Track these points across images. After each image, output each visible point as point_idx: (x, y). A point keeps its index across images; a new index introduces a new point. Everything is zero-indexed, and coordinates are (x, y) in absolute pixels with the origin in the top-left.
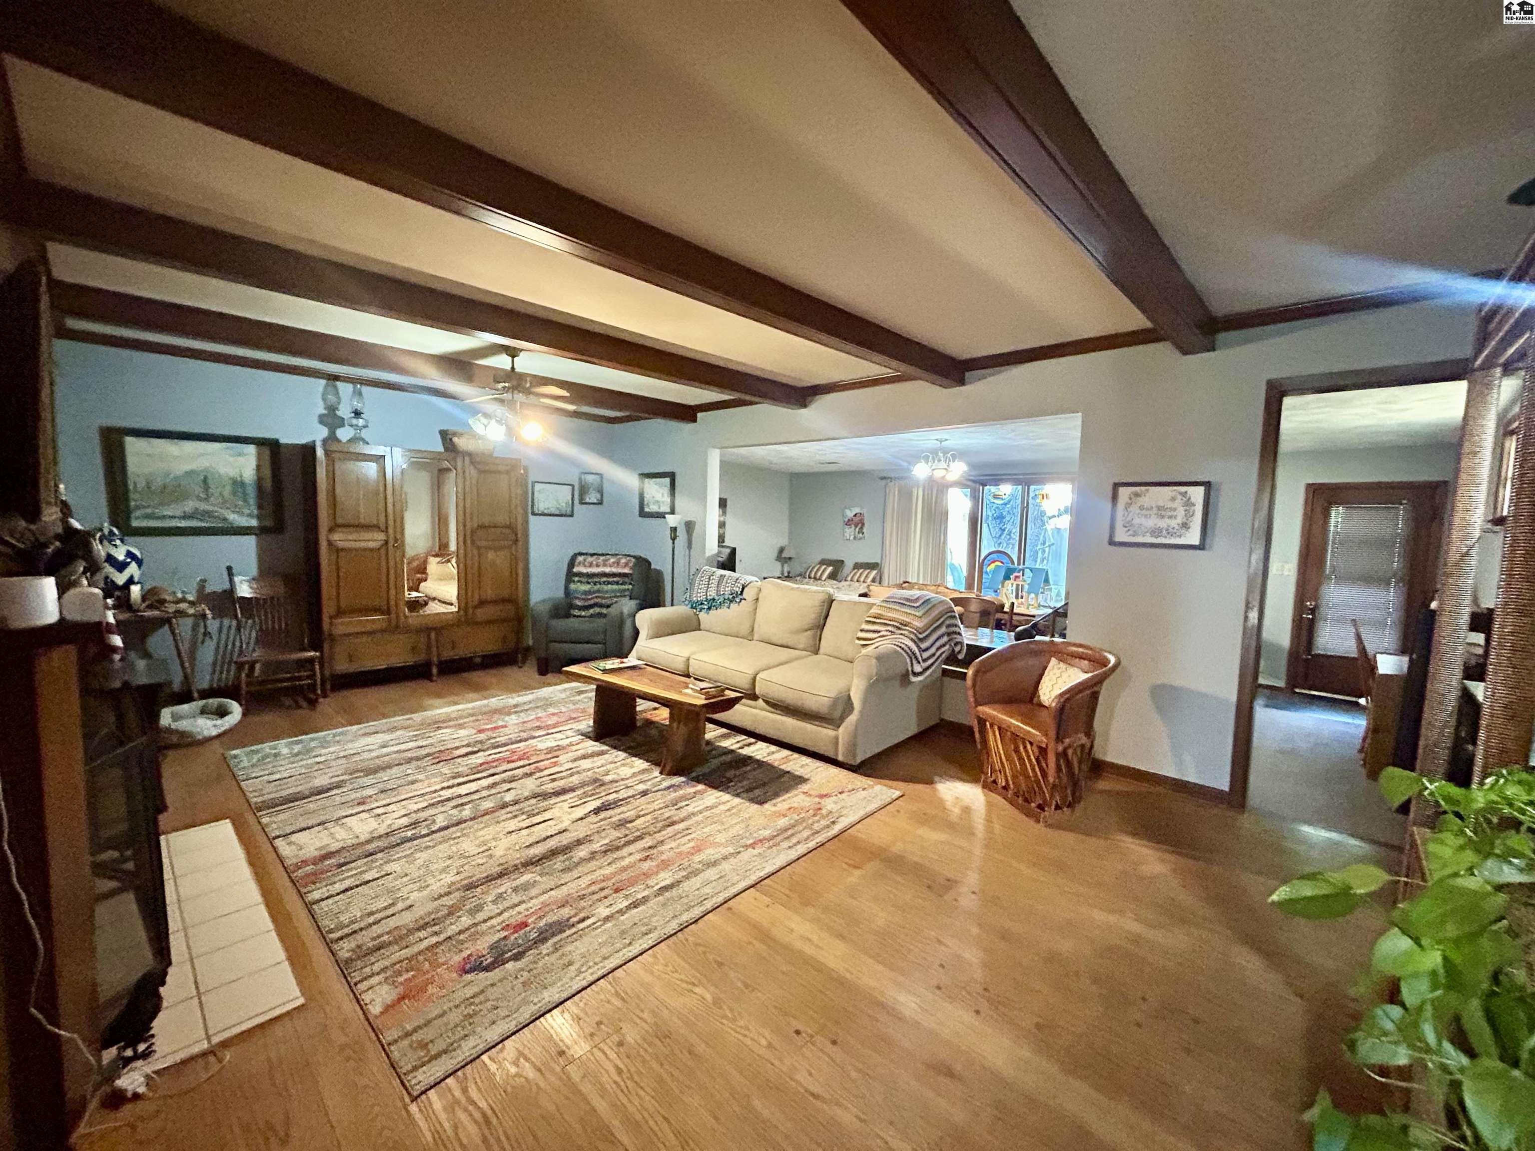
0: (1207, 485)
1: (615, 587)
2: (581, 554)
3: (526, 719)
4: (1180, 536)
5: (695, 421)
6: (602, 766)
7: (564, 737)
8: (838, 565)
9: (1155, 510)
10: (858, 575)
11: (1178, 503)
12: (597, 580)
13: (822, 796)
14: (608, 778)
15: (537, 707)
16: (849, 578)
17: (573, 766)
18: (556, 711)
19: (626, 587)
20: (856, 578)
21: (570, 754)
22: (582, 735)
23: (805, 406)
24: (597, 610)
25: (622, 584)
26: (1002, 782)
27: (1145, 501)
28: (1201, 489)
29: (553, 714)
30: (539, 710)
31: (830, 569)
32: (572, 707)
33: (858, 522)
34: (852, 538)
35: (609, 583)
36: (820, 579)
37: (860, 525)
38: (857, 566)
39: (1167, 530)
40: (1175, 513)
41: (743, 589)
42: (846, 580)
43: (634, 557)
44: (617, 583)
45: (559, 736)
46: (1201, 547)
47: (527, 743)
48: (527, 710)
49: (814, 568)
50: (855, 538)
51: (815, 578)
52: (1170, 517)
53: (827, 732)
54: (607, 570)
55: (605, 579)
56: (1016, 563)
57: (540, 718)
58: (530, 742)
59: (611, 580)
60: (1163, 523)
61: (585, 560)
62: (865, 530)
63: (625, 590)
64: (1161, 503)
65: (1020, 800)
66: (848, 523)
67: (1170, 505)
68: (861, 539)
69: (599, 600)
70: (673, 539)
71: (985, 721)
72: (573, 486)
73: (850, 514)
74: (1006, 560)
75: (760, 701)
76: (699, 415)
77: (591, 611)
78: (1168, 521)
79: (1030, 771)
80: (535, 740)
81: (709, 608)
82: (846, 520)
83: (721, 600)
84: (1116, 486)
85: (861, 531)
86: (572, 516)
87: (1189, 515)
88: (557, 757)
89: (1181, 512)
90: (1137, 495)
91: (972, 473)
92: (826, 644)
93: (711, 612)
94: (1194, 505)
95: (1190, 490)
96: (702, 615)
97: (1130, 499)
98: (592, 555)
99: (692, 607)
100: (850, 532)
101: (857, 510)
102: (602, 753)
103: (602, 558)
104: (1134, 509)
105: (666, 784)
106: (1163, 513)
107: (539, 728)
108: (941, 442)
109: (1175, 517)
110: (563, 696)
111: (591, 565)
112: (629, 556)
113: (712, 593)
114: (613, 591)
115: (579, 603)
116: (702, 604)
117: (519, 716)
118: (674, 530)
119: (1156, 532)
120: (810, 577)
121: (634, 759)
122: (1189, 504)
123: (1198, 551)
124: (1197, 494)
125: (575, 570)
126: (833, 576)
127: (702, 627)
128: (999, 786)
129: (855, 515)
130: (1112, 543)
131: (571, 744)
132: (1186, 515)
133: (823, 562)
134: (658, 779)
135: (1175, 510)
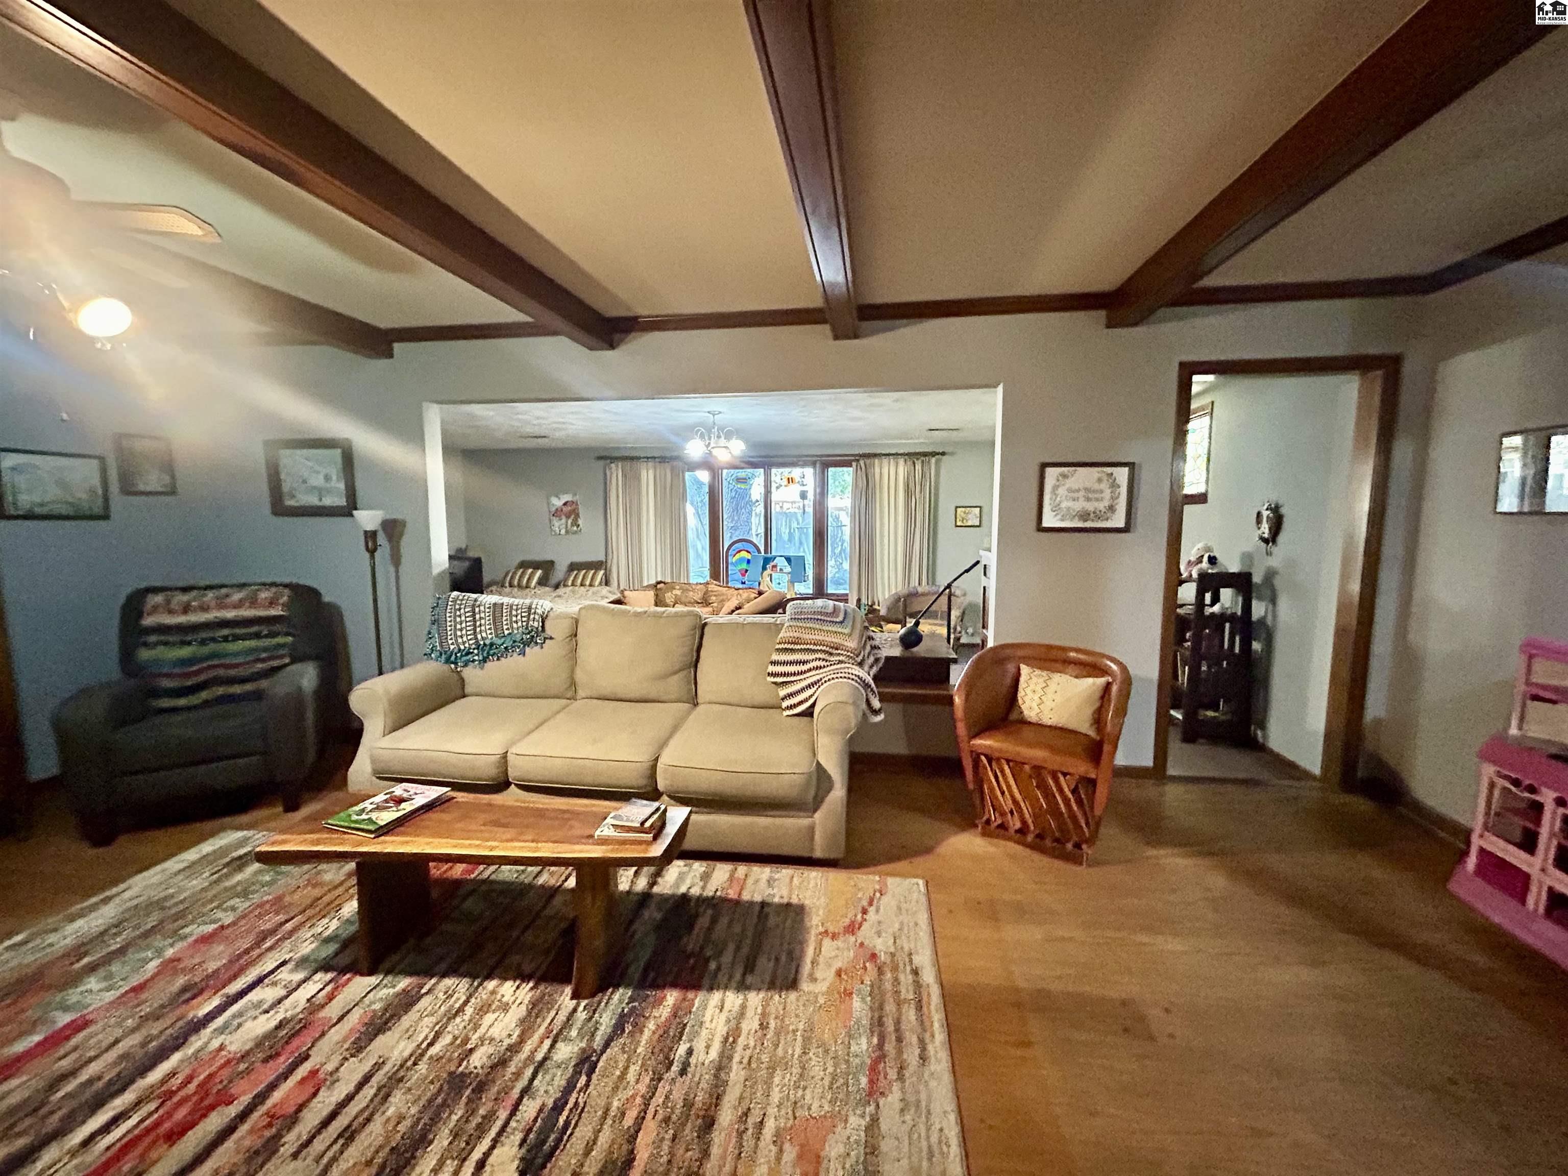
0: (1131, 465)
1: (252, 643)
2: (155, 590)
3: (135, 981)
4: (1107, 519)
5: (391, 356)
6: (437, 1036)
7: (280, 992)
8: (547, 566)
9: (1082, 493)
10: (581, 578)
11: (1104, 486)
12: (204, 635)
13: (852, 928)
14: (478, 1060)
15: (146, 935)
16: (570, 583)
17: (366, 1067)
18: (210, 928)
19: (280, 640)
20: (579, 581)
21: (335, 1034)
22: (325, 967)
23: (612, 346)
24: (220, 691)
25: (266, 636)
26: (1015, 824)
27: (1071, 483)
28: (1126, 470)
29: (206, 939)
30: (158, 941)
31: (539, 573)
32: (242, 905)
33: (571, 512)
34: (563, 532)
35: (236, 638)
36: (527, 587)
37: (573, 516)
38: (574, 567)
39: (1094, 513)
40: (1102, 495)
41: (543, 622)
42: (565, 586)
43: (286, 586)
44: (257, 636)
45: (266, 994)
46: (1126, 530)
47: (189, 1050)
48: (122, 951)
49: (515, 573)
50: (567, 532)
51: (519, 586)
52: (1097, 500)
53: (794, 823)
54: (230, 614)
55: (226, 632)
56: (762, 549)
57: (176, 960)
58: (195, 1043)
59: (238, 631)
60: (1090, 507)
61: (168, 602)
62: (580, 522)
63: (282, 646)
64: (1088, 485)
65: (1048, 842)
66: (557, 513)
67: (1096, 486)
68: (575, 533)
69: (221, 672)
70: (372, 552)
71: (978, 755)
72: (101, 459)
73: (557, 502)
74: (752, 549)
75: (665, 798)
76: (397, 346)
77: (204, 695)
78: (1096, 504)
79: (1062, 806)
80: (206, 1032)
81: (485, 660)
82: (554, 509)
83: (509, 643)
84: (1044, 466)
85: (575, 523)
86: (105, 517)
87: (1114, 498)
88: (306, 1057)
89: (1107, 494)
90: (1065, 476)
91: (752, 454)
92: (705, 690)
93: (489, 665)
94: (1119, 487)
95: (1117, 471)
96: (472, 674)
97: (1058, 480)
98: (185, 590)
99: (448, 661)
100: (559, 525)
101: (567, 498)
102: (407, 1001)
103: (210, 595)
104: (1062, 491)
105: (606, 1020)
106: (1090, 496)
107: (193, 992)
108: (714, 415)
109: (1102, 499)
110: (197, 883)
111: (186, 609)
112: (273, 584)
113: (487, 634)
114: (252, 651)
115: (167, 683)
116: (468, 653)
117: (109, 977)
118: (371, 536)
119: (1085, 516)
120: (511, 586)
121: (491, 985)
122: (1114, 485)
123: (1123, 535)
124: (1122, 475)
125: (148, 621)
126: (542, 582)
127: (468, 690)
128: (1012, 831)
129: (565, 504)
130: (1041, 529)
131: (313, 1006)
132: (1112, 498)
133: (524, 565)
134: (581, 1015)
135: (1102, 492)
